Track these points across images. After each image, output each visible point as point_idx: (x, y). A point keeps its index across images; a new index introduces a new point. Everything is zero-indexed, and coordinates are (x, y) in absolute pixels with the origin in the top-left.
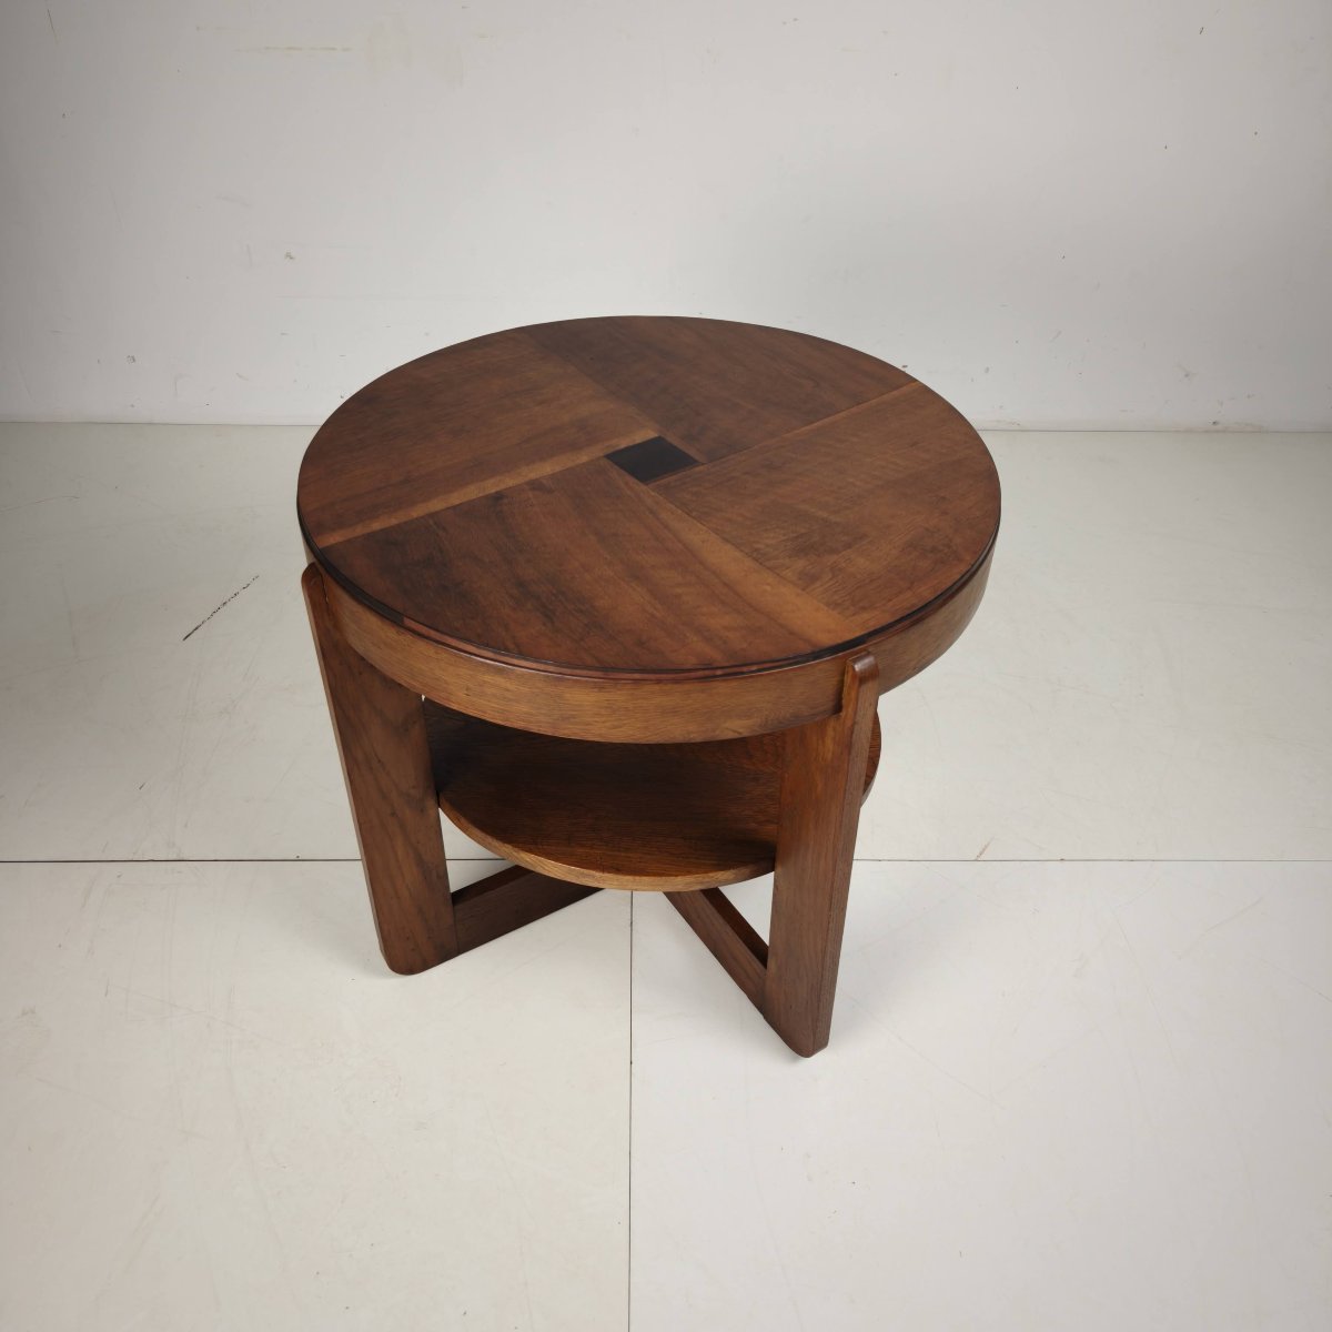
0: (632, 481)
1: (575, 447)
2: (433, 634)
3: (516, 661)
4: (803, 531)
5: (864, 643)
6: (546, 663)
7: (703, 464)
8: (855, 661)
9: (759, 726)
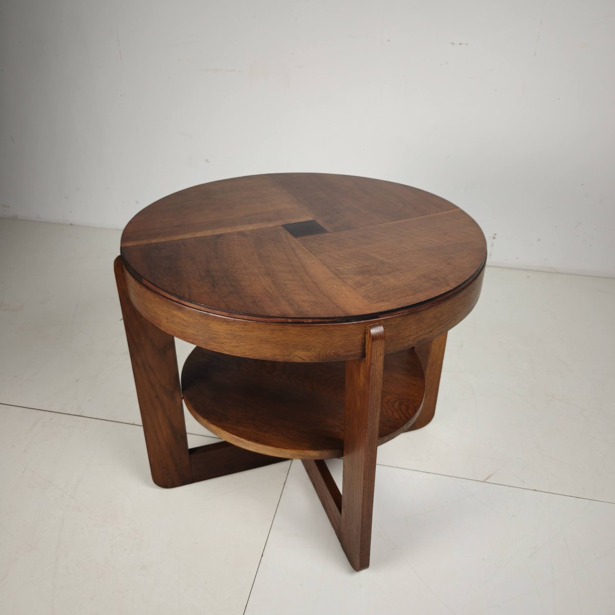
0: (289, 236)
1: (269, 220)
2: (153, 287)
3: (187, 303)
4: (367, 264)
5: (378, 317)
6: (200, 305)
7: (330, 233)
8: (371, 327)
9: (315, 357)
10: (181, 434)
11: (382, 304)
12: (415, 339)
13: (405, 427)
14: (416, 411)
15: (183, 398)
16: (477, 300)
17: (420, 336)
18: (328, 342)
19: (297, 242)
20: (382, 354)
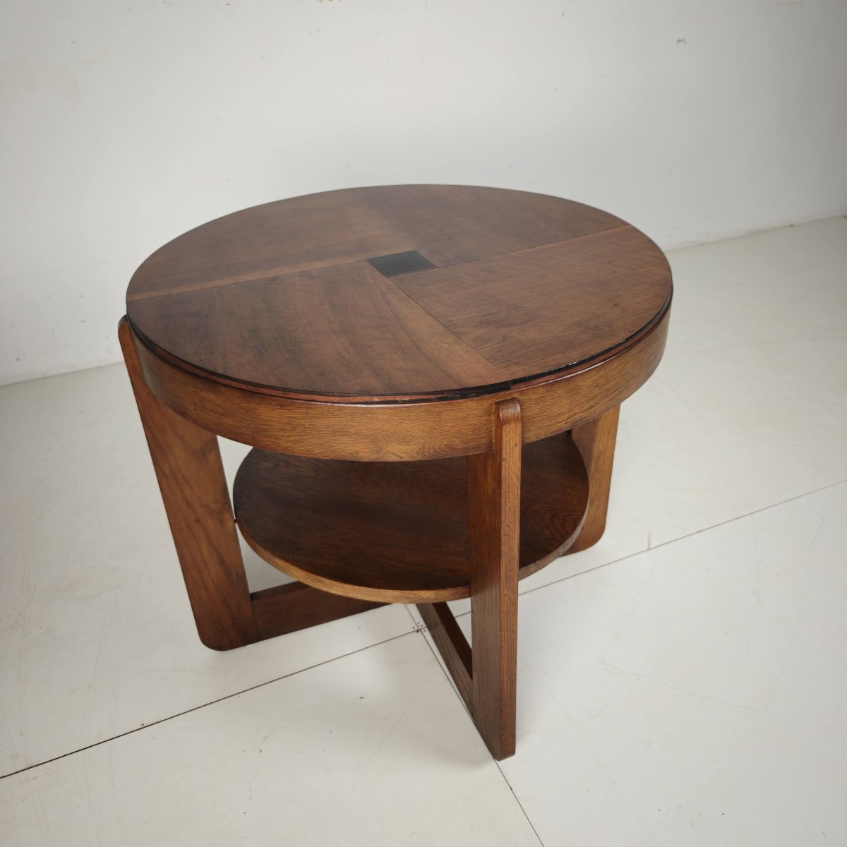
4: (493, 311)
7: (438, 268)
9: (417, 453)
10: (236, 574)
11: (515, 368)
12: (568, 419)
13: (561, 549)
14: (575, 527)
15: (235, 521)
16: (661, 358)
17: (575, 414)
18: (436, 429)
19: (389, 282)
20: (518, 443)
